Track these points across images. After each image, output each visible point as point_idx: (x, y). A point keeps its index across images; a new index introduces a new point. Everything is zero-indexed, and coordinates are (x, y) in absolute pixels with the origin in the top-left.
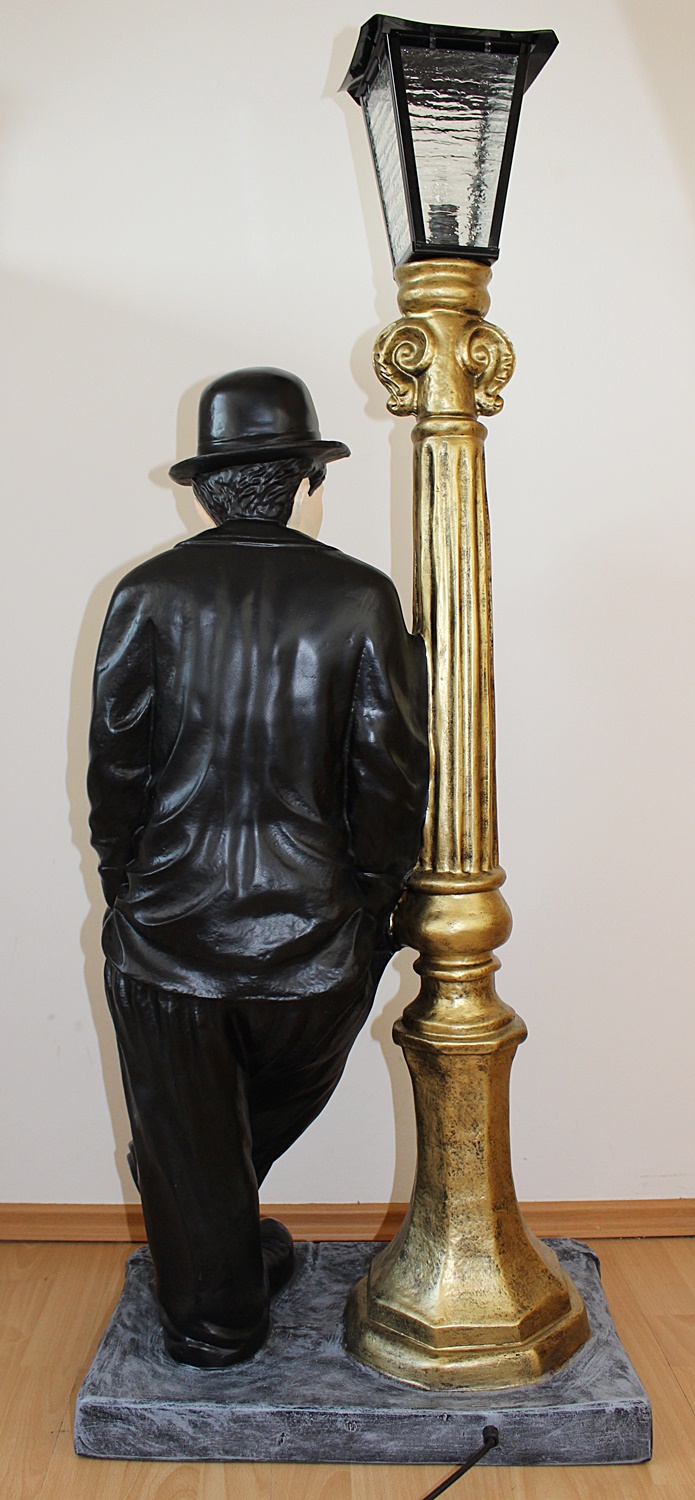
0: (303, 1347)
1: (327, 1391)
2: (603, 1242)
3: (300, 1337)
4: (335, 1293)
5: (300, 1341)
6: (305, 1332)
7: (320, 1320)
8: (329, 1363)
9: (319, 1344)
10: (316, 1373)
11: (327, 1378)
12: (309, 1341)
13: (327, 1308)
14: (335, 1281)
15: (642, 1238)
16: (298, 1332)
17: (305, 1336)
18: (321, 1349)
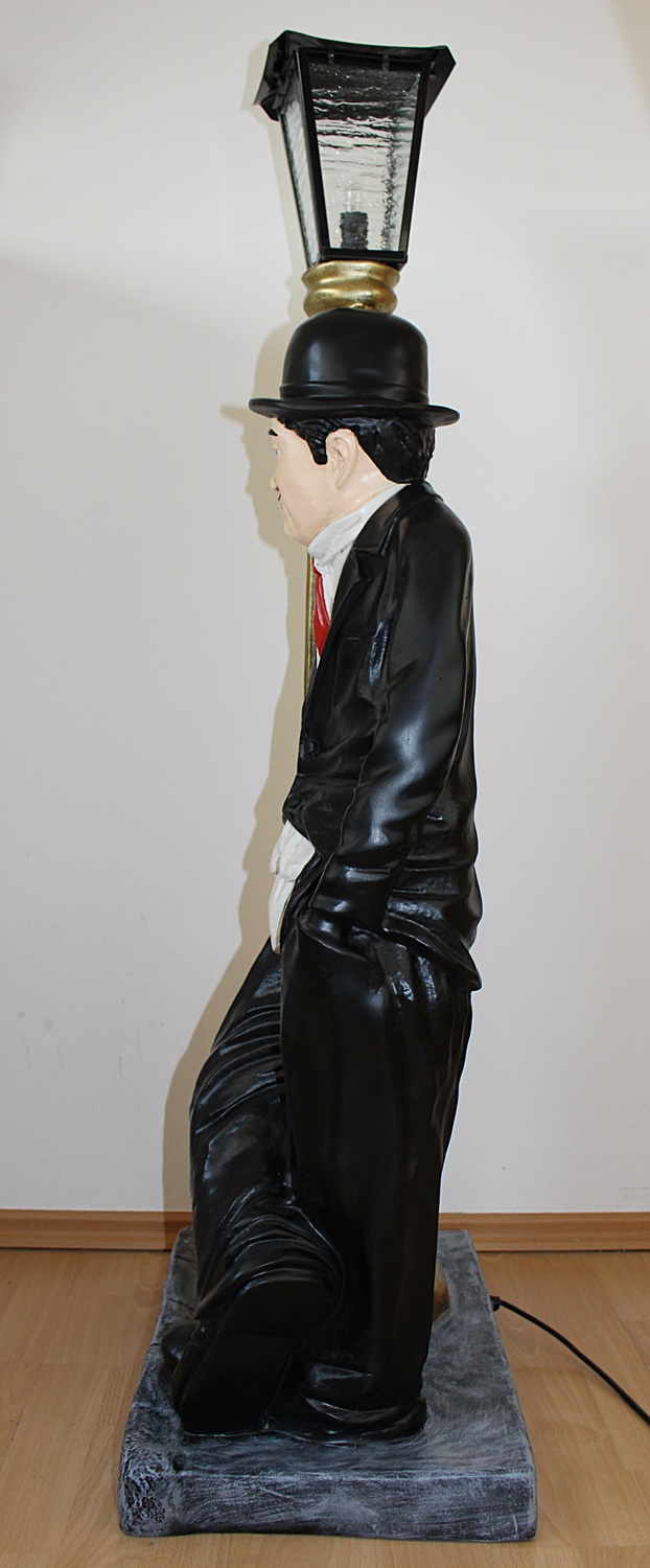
2: (583, 1255)
15: (621, 1251)
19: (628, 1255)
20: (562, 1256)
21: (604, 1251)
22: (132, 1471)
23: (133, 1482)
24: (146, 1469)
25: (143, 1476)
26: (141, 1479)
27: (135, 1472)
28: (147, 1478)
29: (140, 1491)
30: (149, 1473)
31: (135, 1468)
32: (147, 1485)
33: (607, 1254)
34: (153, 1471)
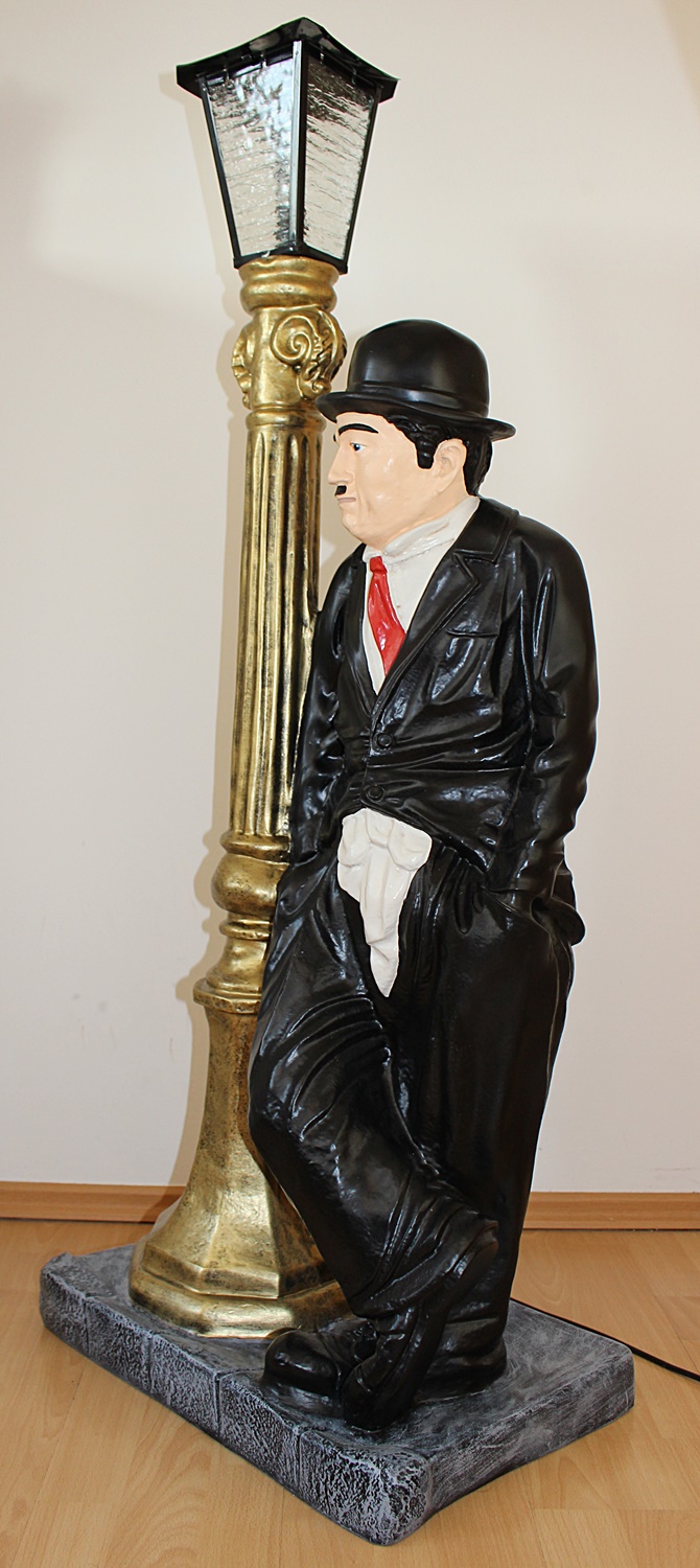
15: (654, 1230)
19: (661, 1234)
20: (597, 1234)
21: (637, 1230)
22: (395, 1479)
23: (401, 1487)
24: (408, 1470)
25: (408, 1478)
26: (408, 1482)
27: (398, 1478)
28: (412, 1478)
29: (408, 1494)
30: (413, 1472)
31: (398, 1474)
32: (414, 1485)
34: (414, 1469)
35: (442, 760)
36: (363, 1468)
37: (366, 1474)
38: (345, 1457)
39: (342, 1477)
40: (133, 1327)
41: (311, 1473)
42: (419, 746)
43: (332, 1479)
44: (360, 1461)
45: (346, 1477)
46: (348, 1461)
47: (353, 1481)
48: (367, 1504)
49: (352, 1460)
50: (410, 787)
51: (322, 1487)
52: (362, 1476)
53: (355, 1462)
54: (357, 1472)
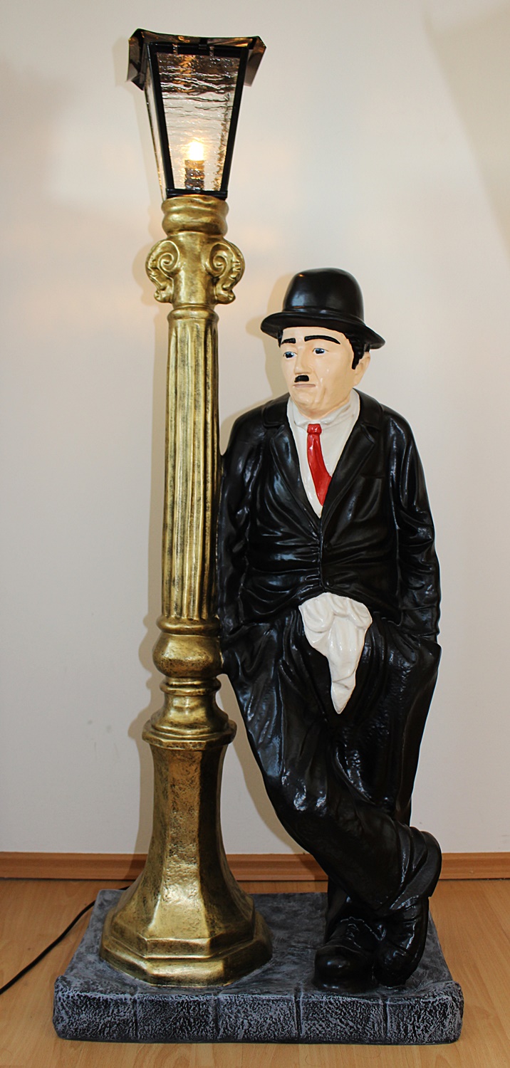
0: (300, 936)
1: (281, 905)
3: (303, 942)
4: (279, 973)
5: (302, 940)
6: (299, 945)
7: (289, 954)
8: (282, 926)
9: (288, 937)
10: (289, 921)
11: (282, 917)
12: (296, 939)
13: (285, 963)
14: (279, 980)
16: (304, 945)
17: (299, 942)
18: (287, 935)
20: (462, 882)
21: (490, 879)
33: (493, 881)
35: (361, 557)
36: (441, 1001)
37: (444, 1003)
38: (427, 1001)
39: (427, 1014)
40: (196, 999)
41: (399, 1023)
42: (348, 548)
43: (419, 1018)
44: (438, 998)
45: (430, 1012)
46: (430, 1002)
47: (436, 1012)
48: (448, 1020)
49: (432, 1000)
50: (346, 576)
51: (410, 1027)
52: (442, 1006)
53: (434, 1000)
54: (438, 1005)
